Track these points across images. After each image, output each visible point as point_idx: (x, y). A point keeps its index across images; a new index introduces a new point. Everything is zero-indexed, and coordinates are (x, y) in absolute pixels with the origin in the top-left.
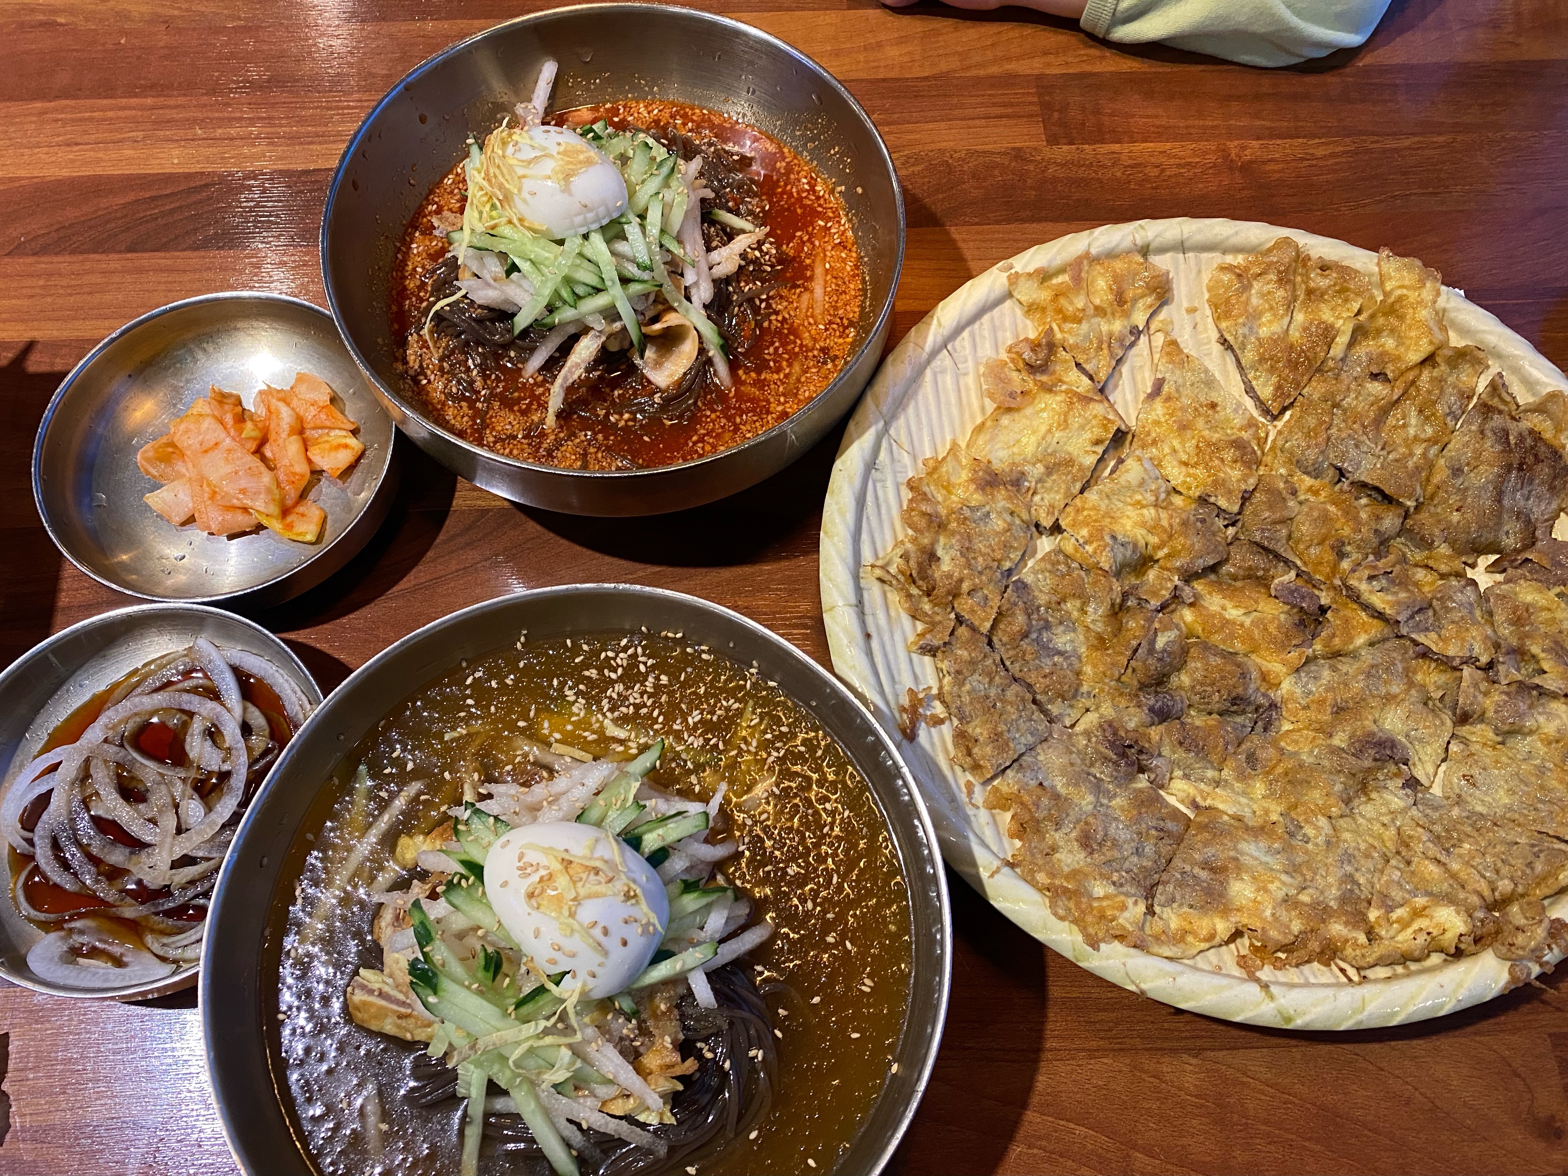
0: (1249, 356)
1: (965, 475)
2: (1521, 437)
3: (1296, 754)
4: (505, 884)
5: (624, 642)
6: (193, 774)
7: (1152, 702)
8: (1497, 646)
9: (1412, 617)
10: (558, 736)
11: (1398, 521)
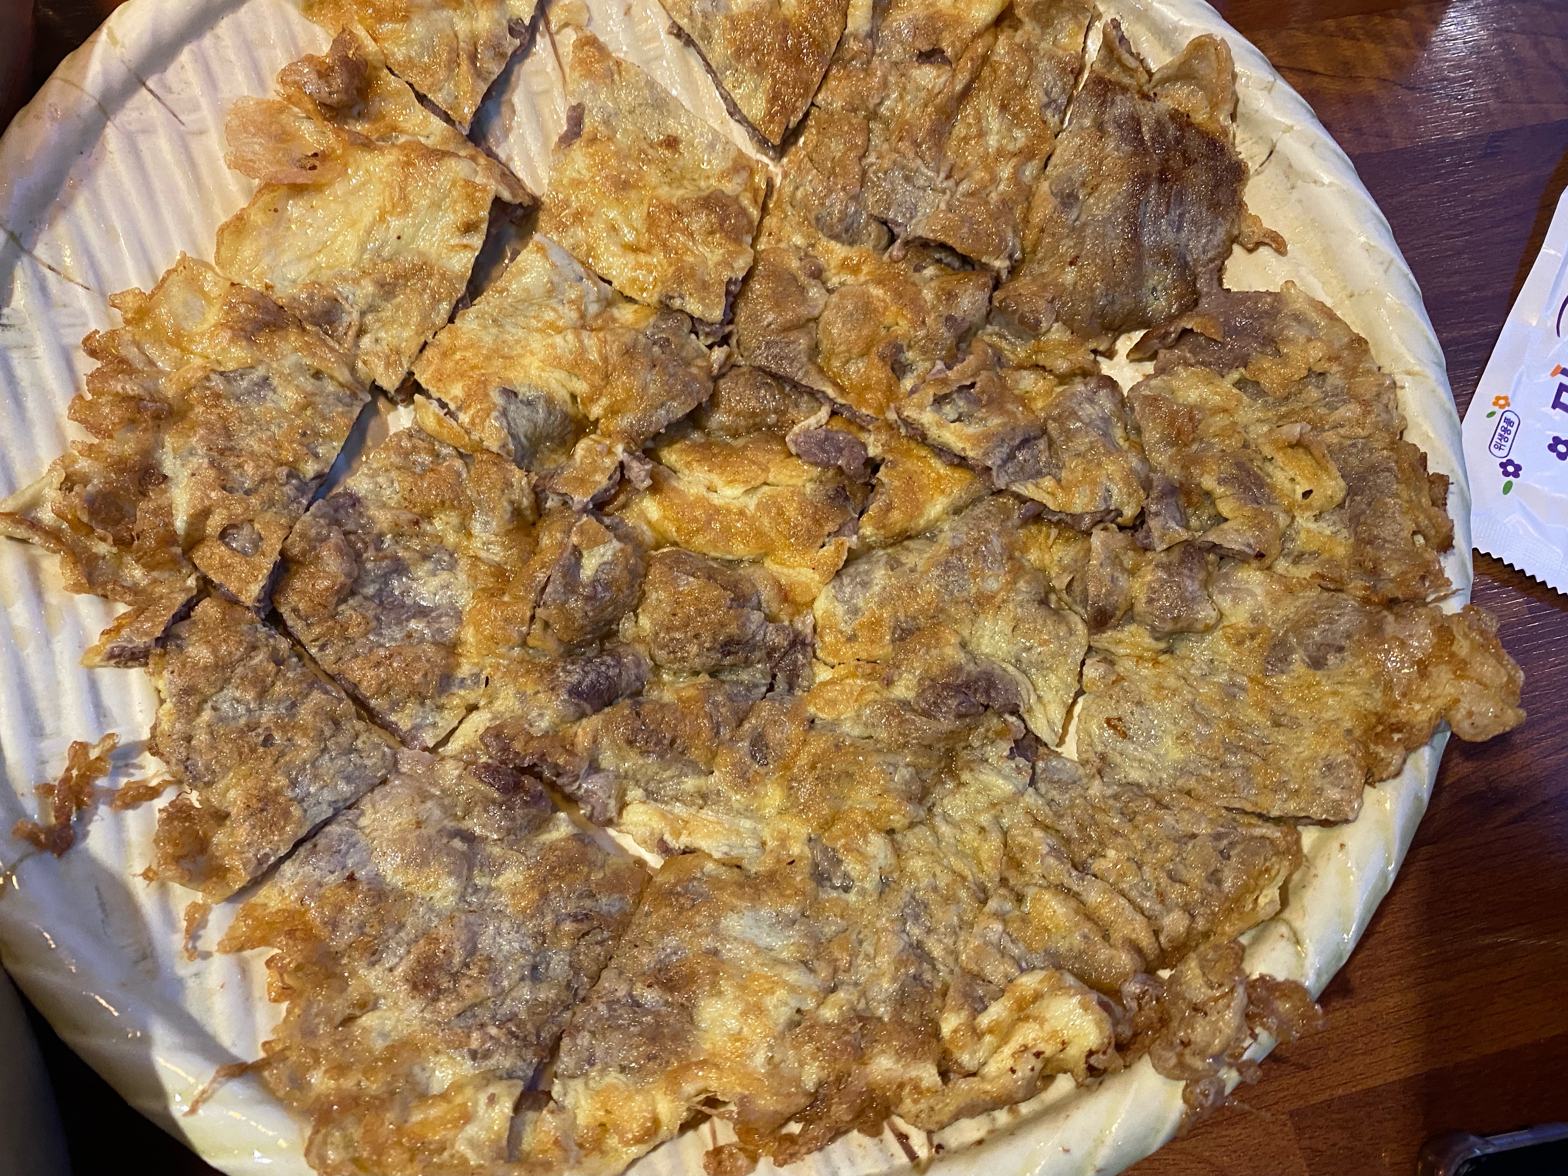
0: (719, 52)
1: (214, 315)
2: (1159, 128)
3: (836, 723)
7: (575, 678)
8: (1147, 485)
9: (1011, 457)
11: (982, 297)
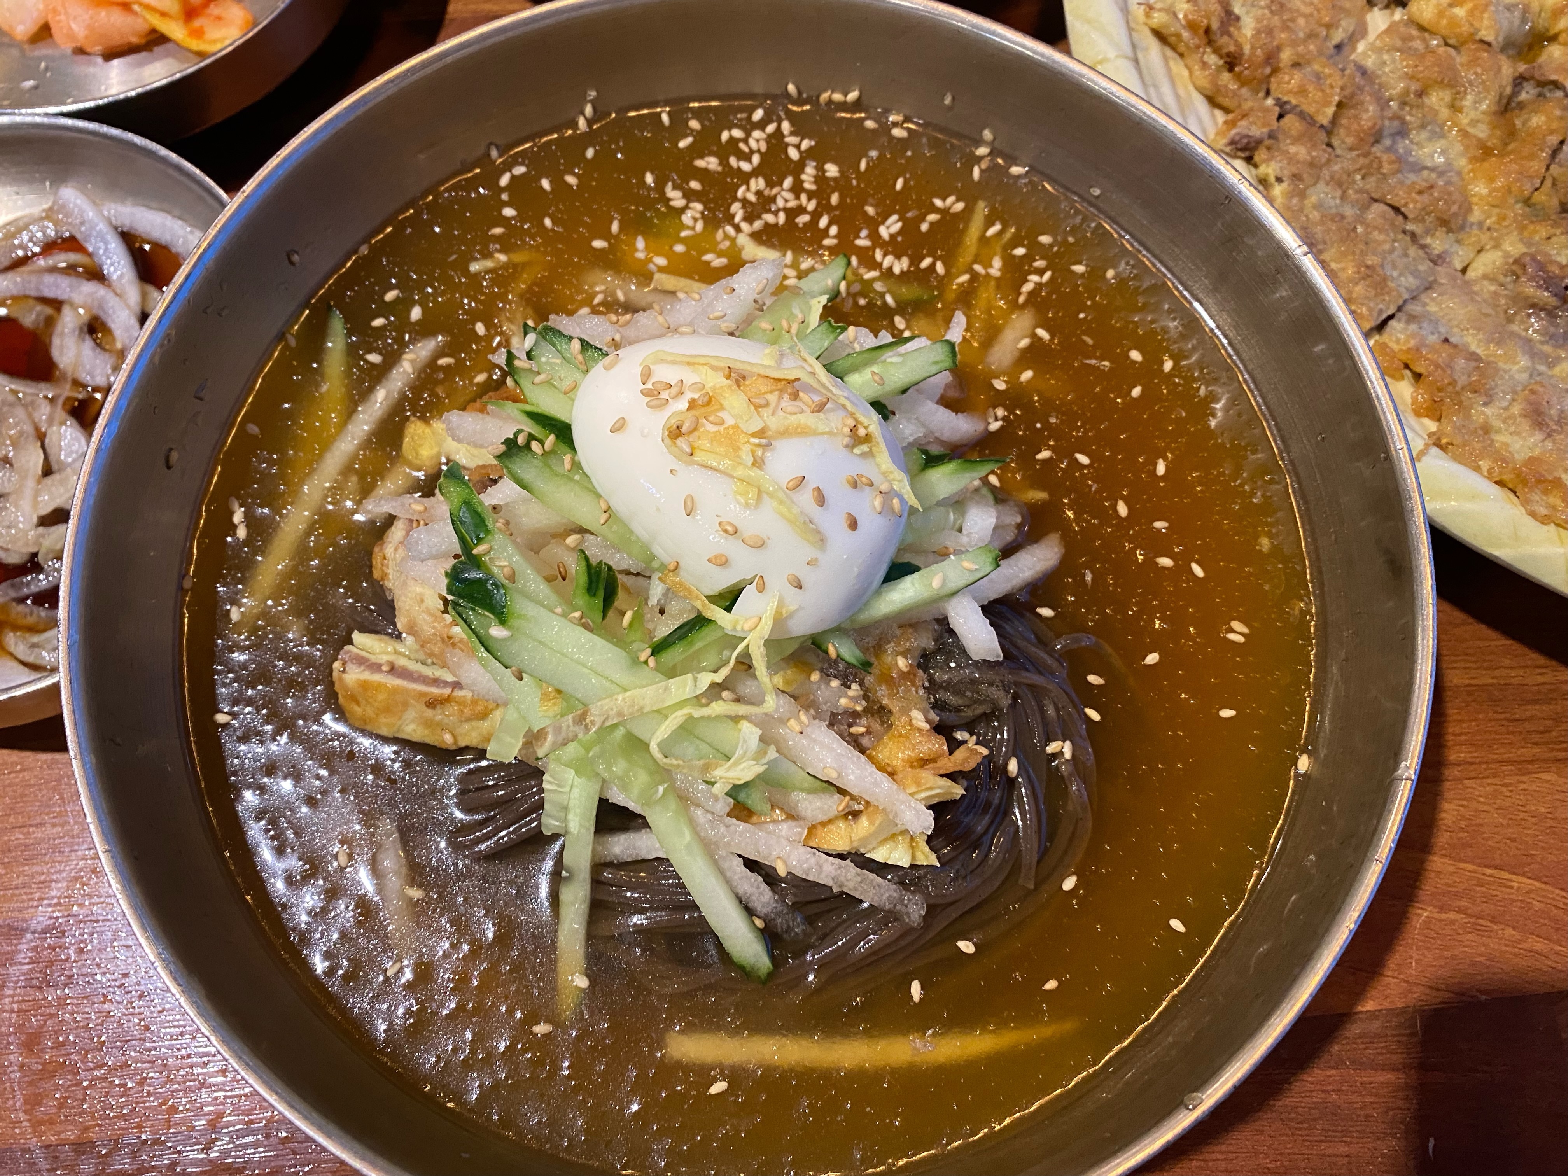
4: (619, 427)
5: (758, 115)
6: (67, 391)
10: (661, 261)
